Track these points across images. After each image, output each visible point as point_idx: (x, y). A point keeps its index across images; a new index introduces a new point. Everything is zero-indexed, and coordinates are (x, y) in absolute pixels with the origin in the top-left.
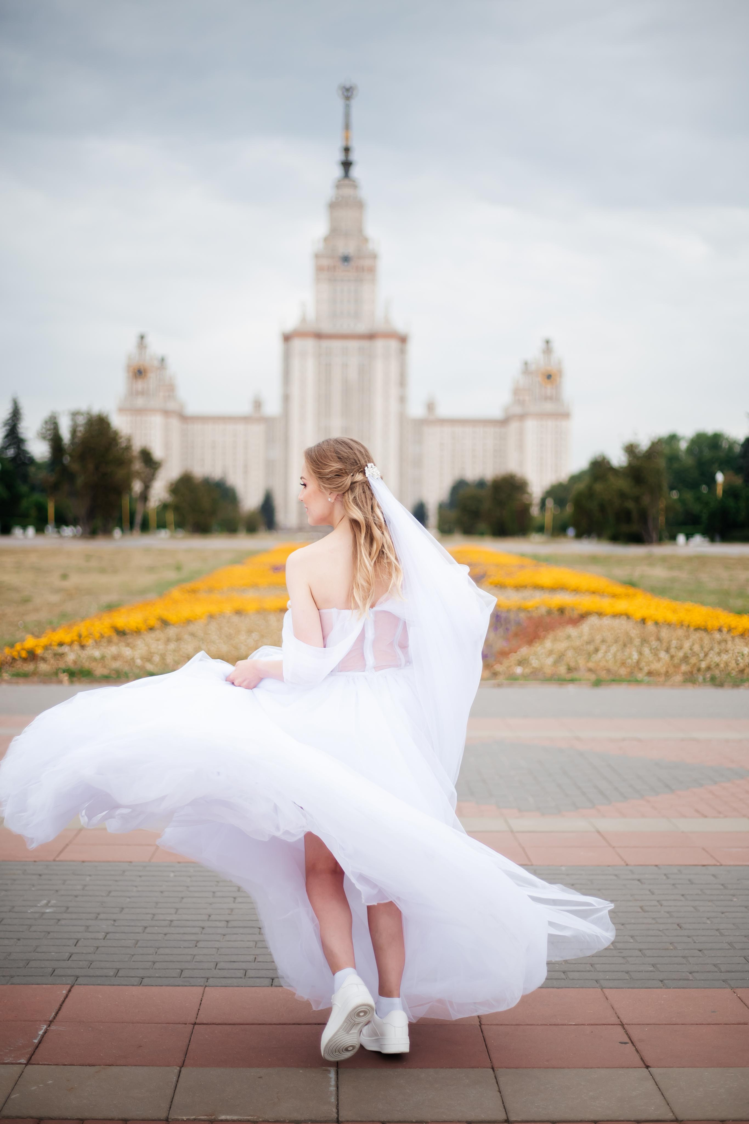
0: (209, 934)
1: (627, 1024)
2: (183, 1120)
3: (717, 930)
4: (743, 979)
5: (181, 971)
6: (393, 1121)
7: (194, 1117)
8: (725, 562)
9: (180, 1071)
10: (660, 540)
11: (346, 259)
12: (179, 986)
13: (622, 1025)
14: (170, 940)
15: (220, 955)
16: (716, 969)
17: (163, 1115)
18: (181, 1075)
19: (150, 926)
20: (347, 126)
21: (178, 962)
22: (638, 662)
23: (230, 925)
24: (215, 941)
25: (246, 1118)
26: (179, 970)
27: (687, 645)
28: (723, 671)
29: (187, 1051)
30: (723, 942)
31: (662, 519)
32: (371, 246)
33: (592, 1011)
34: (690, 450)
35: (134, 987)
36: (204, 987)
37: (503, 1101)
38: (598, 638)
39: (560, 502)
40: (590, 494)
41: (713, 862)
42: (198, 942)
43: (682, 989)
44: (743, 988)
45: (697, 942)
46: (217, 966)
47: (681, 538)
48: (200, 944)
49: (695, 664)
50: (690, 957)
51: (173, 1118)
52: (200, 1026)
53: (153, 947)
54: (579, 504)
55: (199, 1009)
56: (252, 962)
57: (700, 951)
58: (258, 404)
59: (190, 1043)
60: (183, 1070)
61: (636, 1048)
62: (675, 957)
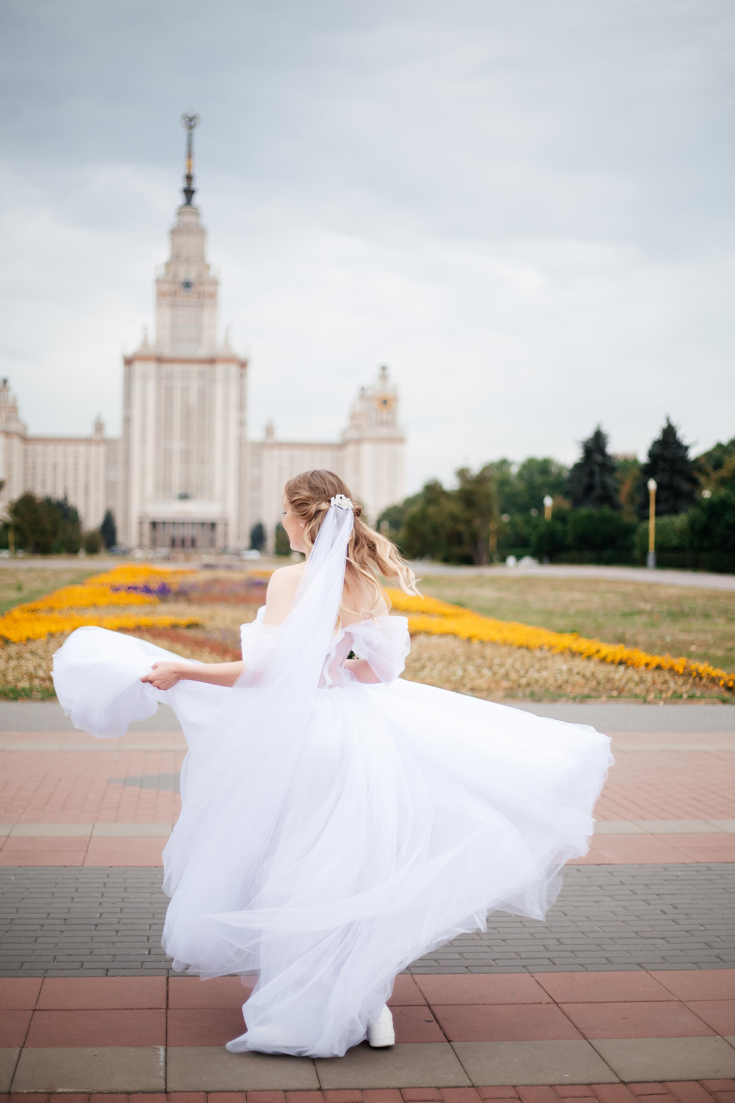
0: (48, 931)
1: (433, 1005)
2: (24, 1093)
4: (541, 965)
5: (22, 964)
6: (216, 1091)
7: (34, 1090)
8: (552, 583)
9: (21, 1051)
10: (490, 562)
11: (187, 285)
12: (19, 977)
13: (429, 1006)
14: (11, 937)
15: (58, 949)
16: (517, 957)
17: (6, 1089)
18: (22, 1055)
20: (190, 155)
21: (18, 956)
22: (463, 678)
23: (68, 922)
24: (54, 937)
25: (82, 1090)
26: (19, 963)
27: (509, 662)
28: (542, 687)
29: (27, 1034)
30: (525, 933)
31: (493, 542)
32: (212, 272)
33: (401, 995)
34: (520, 475)
36: (43, 978)
37: (317, 1072)
38: (425, 655)
39: (395, 524)
40: (423, 517)
42: (37, 938)
43: (485, 974)
44: (541, 972)
45: (501, 933)
46: (56, 959)
47: (511, 560)
48: (40, 940)
49: (515, 681)
50: (495, 946)
51: (14, 1091)
52: (39, 1012)
54: (413, 526)
55: (38, 997)
56: (89, 955)
57: (504, 941)
58: (99, 427)
59: (30, 1027)
60: (24, 1050)
61: (440, 1025)
62: (481, 946)
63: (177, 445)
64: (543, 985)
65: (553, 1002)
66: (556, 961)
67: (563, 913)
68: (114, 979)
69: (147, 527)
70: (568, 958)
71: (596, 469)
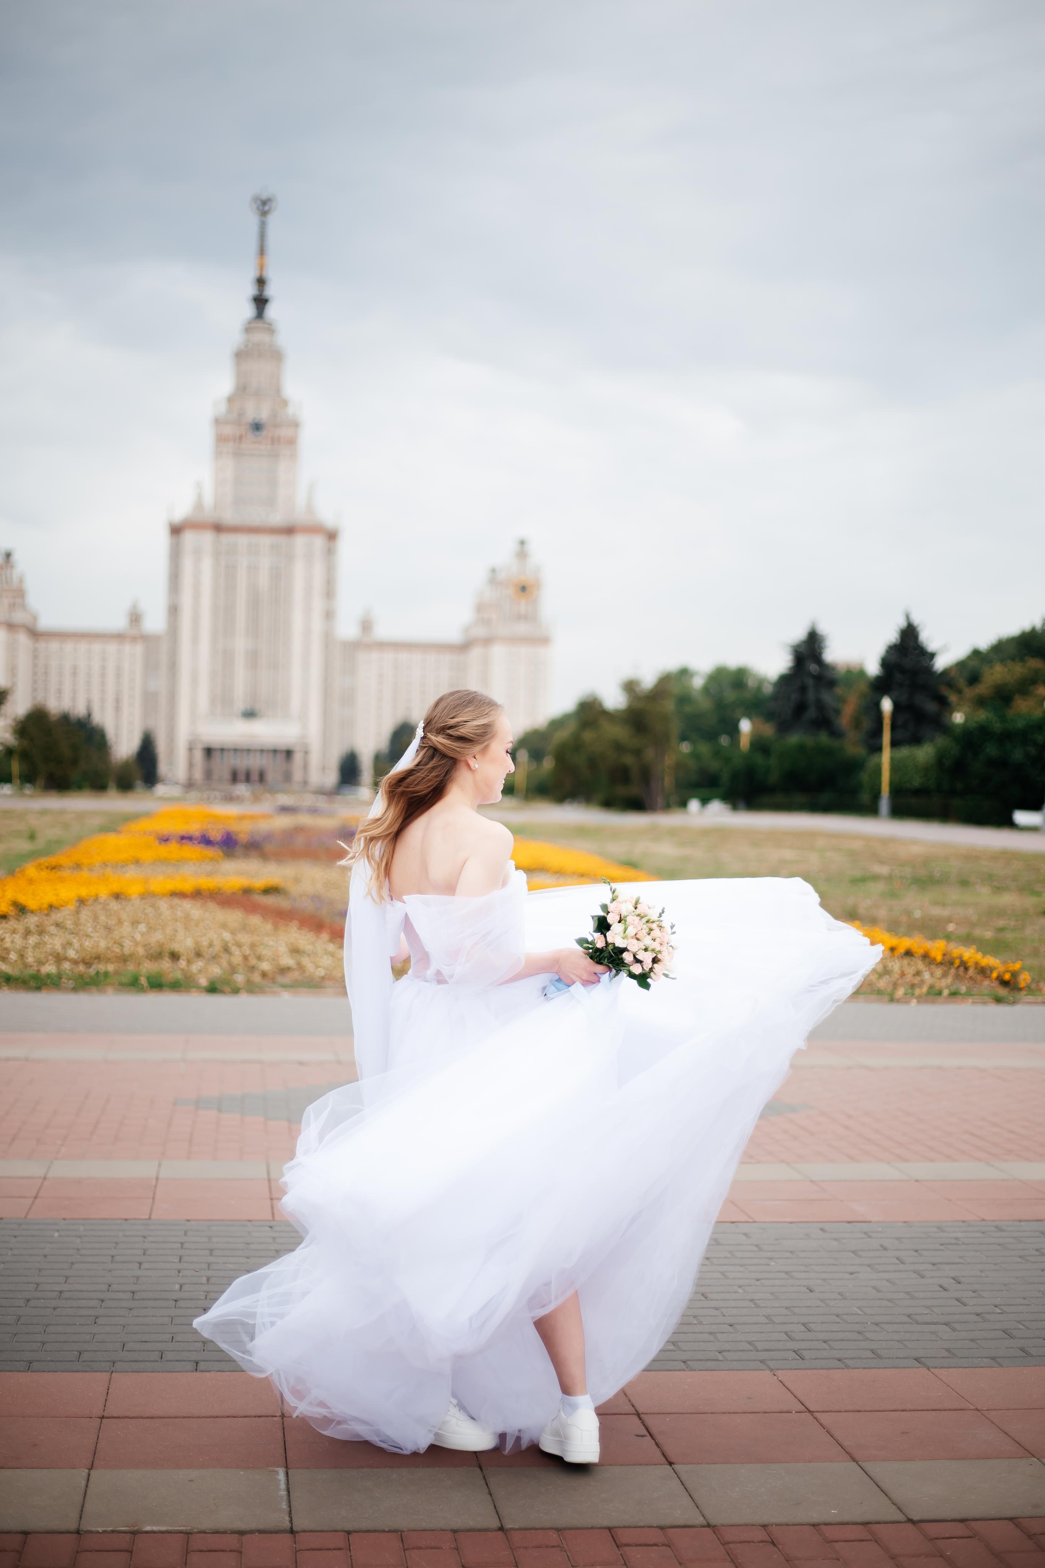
0: (110, 1308)
1: (643, 1414)
2: (98, 1532)
3: (752, 1300)
4: (785, 1360)
5: (79, 1353)
6: (361, 1531)
7: (111, 1528)
8: (752, 837)
9: (89, 1475)
10: (667, 807)
11: (257, 427)
12: (77, 1372)
13: (638, 1415)
14: (61, 1316)
15: (127, 1333)
16: (751, 1348)
17: (73, 1526)
18: (91, 1479)
19: (34, 1299)
20: (262, 251)
21: (73, 1342)
23: (137, 1296)
24: (119, 1316)
25: (177, 1528)
26: (76, 1353)
30: (758, 1315)
31: (668, 781)
32: (291, 410)
34: (706, 689)
35: (20, 1373)
36: (110, 1373)
37: (495, 1505)
39: (536, 755)
40: (575, 745)
41: (744, 1218)
42: (97, 1317)
43: (709, 1372)
44: (785, 1369)
45: (727, 1315)
46: (125, 1347)
47: (694, 805)
48: (101, 1321)
50: (719, 1333)
51: (85, 1529)
52: (109, 1419)
53: (40, 1324)
54: (561, 757)
55: (106, 1400)
56: (170, 1342)
57: (731, 1326)
58: (135, 618)
59: (99, 1441)
60: (92, 1472)
61: (655, 1441)
62: (701, 1333)
63: (241, 644)
64: (789, 1387)
65: (806, 1410)
66: (805, 1354)
67: (807, 1288)
68: (208, 1375)
69: (199, 755)
70: (821, 1349)
71: (810, 682)
